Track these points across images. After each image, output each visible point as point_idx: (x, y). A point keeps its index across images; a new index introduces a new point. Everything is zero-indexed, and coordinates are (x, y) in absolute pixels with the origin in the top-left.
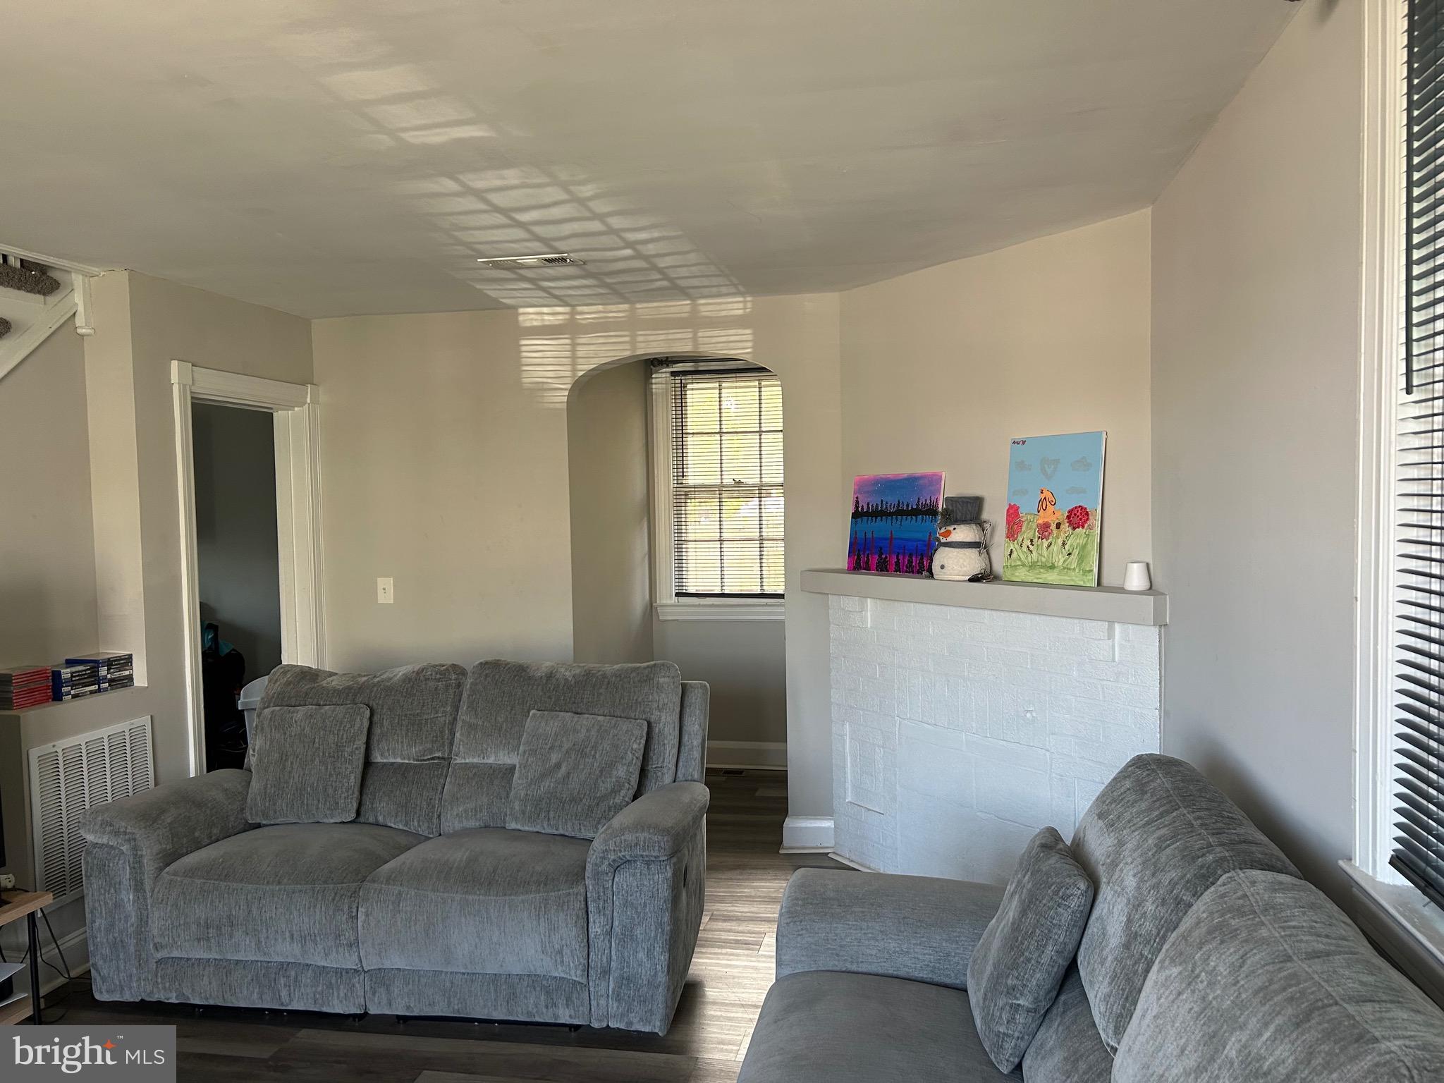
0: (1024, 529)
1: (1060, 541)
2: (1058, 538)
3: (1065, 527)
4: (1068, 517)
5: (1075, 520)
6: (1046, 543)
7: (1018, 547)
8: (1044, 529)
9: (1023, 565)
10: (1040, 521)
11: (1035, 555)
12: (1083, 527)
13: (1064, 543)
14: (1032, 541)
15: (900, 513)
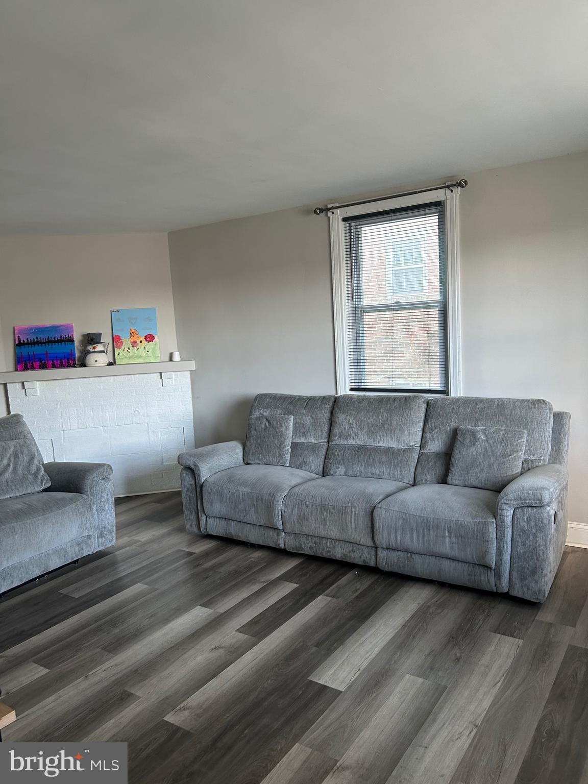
0: (124, 344)
1: (143, 347)
2: (141, 347)
3: (144, 341)
4: (145, 338)
5: (148, 339)
6: (136, 348)
7: (122, 351)
8: (134, 344)
9: (126, 357)
10: (132, 341)
11: (131, 354)
12: (152, 341)
13: (145, 348)
14: (129, 348)
15: (50, 342)
